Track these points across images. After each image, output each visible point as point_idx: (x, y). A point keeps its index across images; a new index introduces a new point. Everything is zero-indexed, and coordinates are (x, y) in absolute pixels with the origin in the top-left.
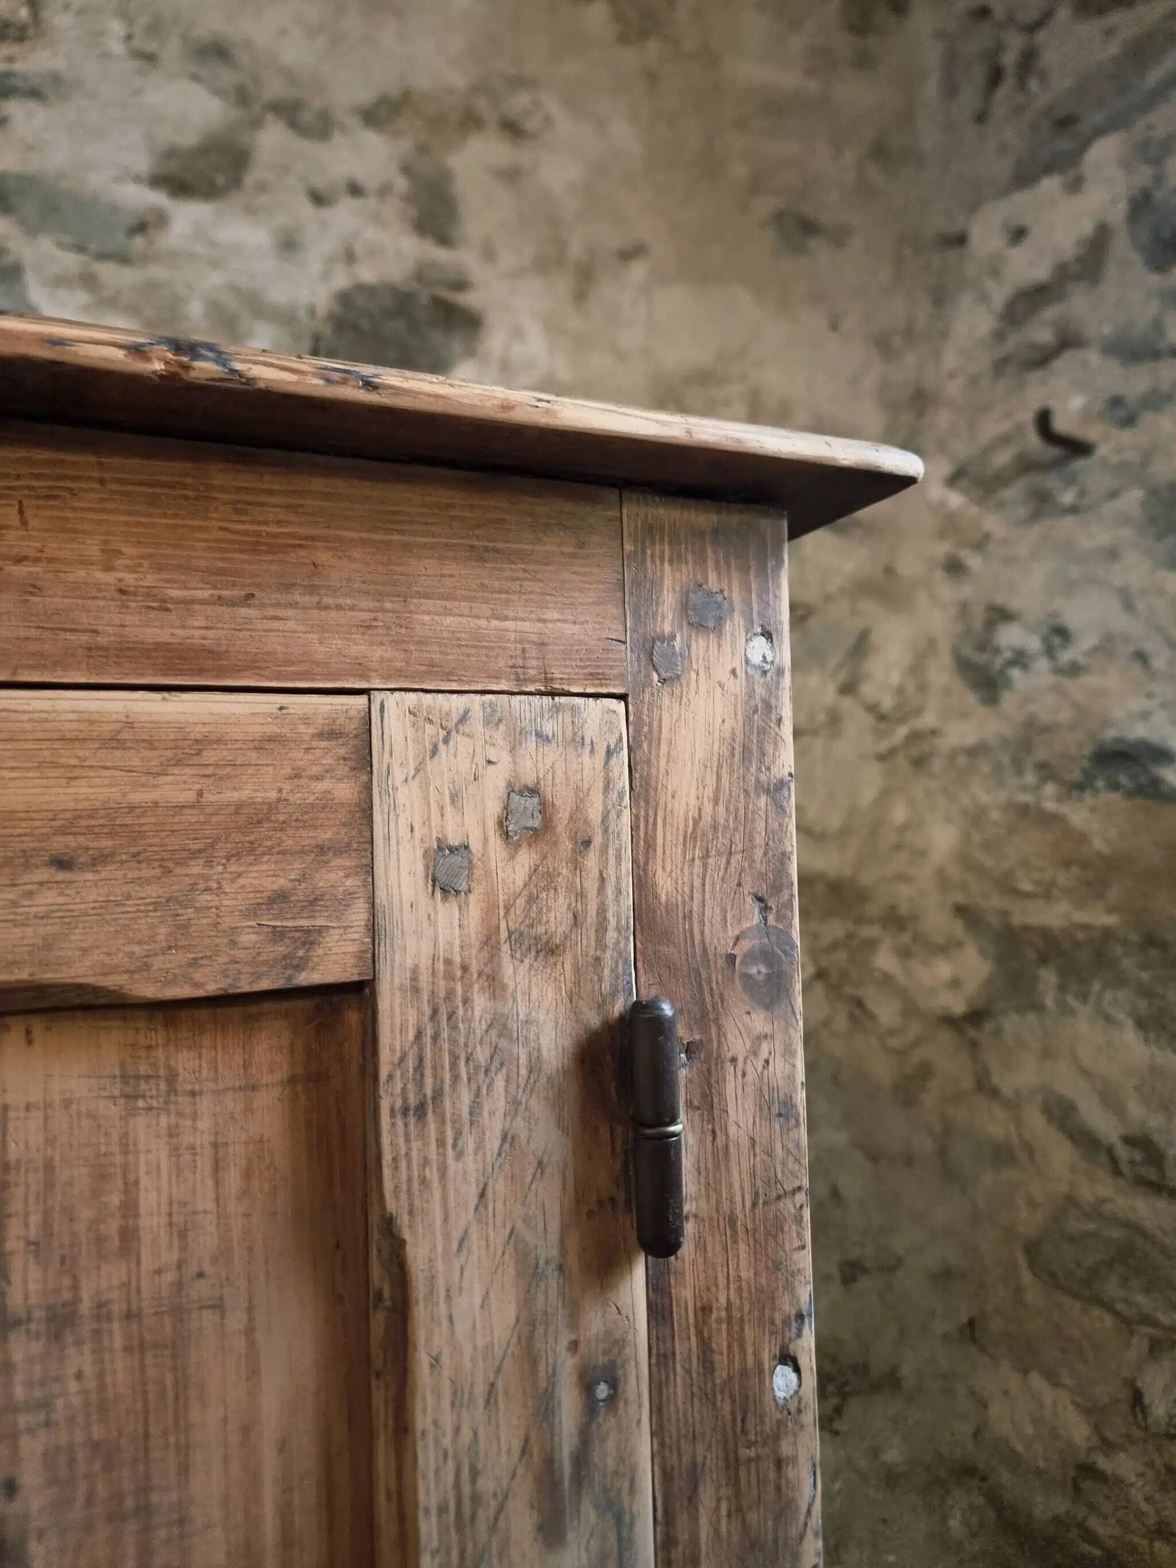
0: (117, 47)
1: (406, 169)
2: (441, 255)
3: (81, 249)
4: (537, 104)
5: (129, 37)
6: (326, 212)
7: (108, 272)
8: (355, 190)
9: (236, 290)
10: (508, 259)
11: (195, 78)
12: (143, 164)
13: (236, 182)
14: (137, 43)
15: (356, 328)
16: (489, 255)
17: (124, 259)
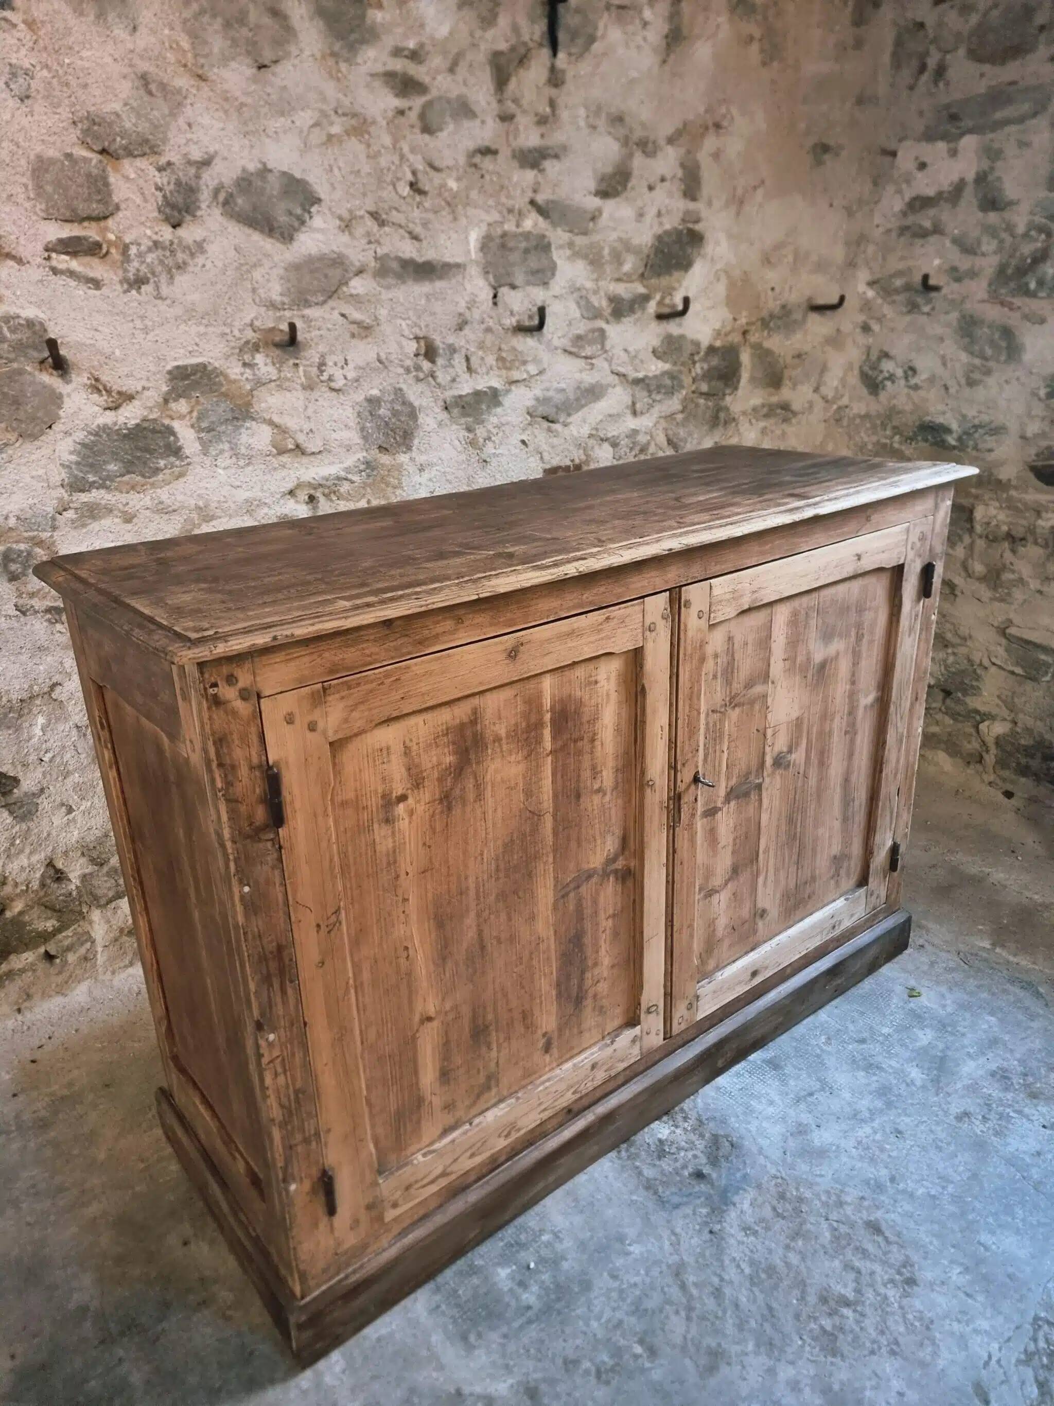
0: (582, 123)
1: (682, 166)
2: (692, 206)
3: (571, 231)
4: (728, 110)
5: (588, 117)
6: (654, 193)
7: (580, 241)
8: (663, 180)
9: (620, 239)
10: (717, 204)
11: (610, 133)
12: (592, 185)
13: (625, 187)
14: (591, 120)
15: (662, 252)
16: (710, 204)
17: (585, 233)
